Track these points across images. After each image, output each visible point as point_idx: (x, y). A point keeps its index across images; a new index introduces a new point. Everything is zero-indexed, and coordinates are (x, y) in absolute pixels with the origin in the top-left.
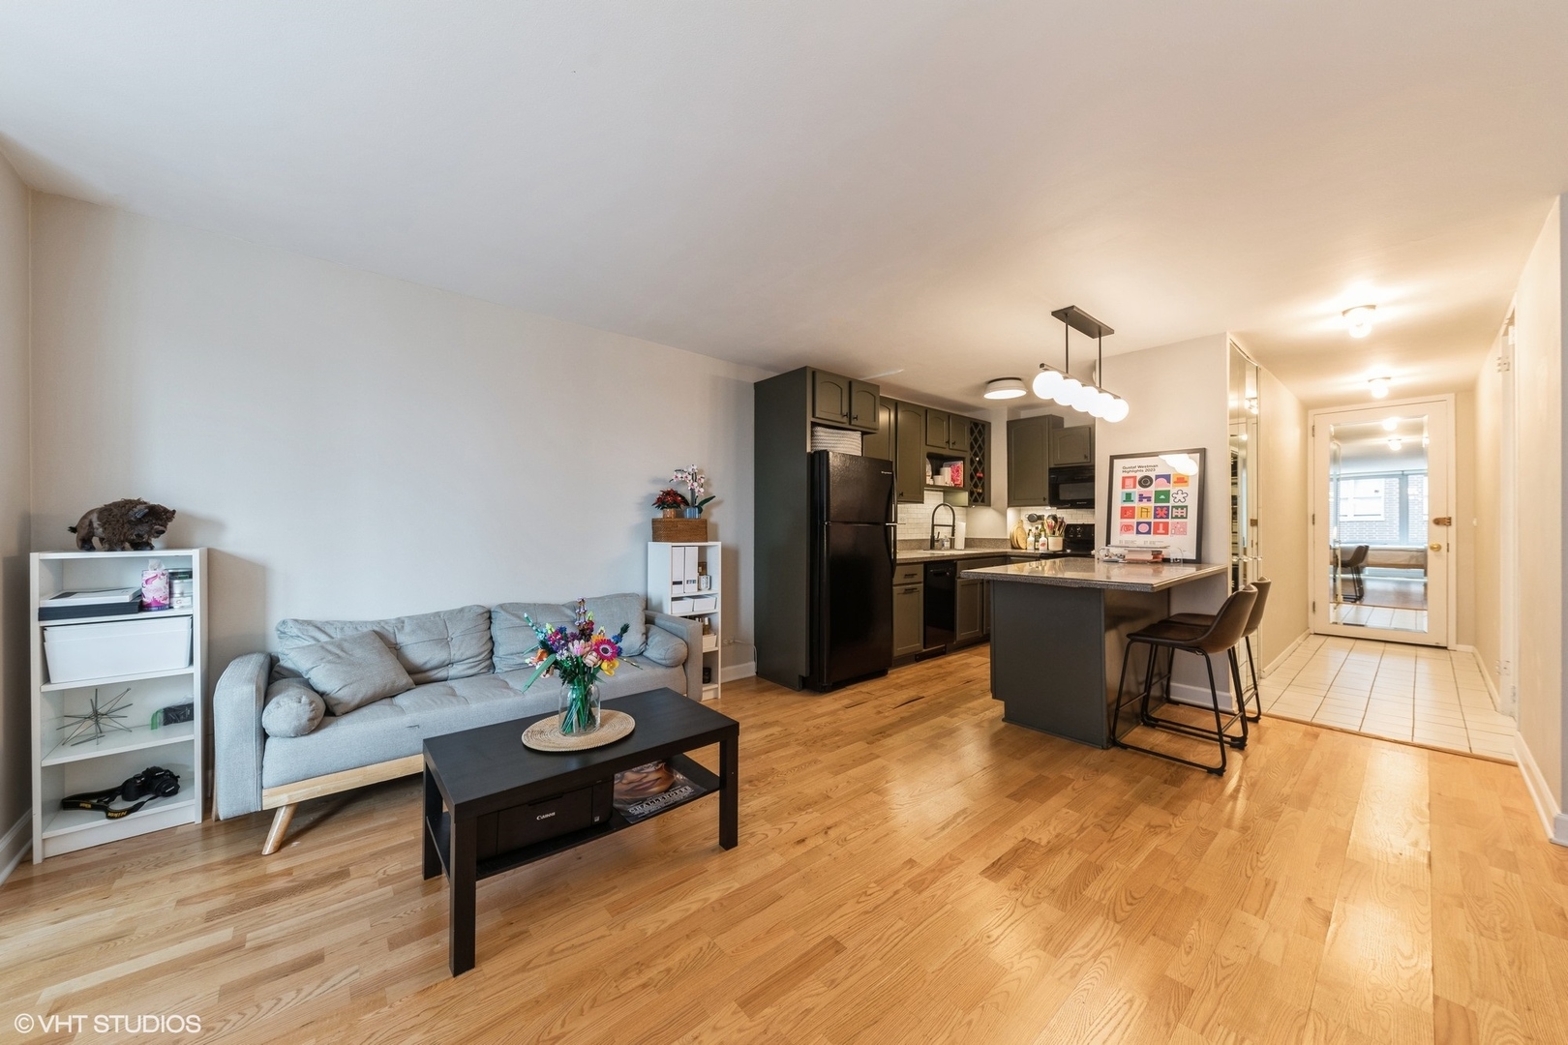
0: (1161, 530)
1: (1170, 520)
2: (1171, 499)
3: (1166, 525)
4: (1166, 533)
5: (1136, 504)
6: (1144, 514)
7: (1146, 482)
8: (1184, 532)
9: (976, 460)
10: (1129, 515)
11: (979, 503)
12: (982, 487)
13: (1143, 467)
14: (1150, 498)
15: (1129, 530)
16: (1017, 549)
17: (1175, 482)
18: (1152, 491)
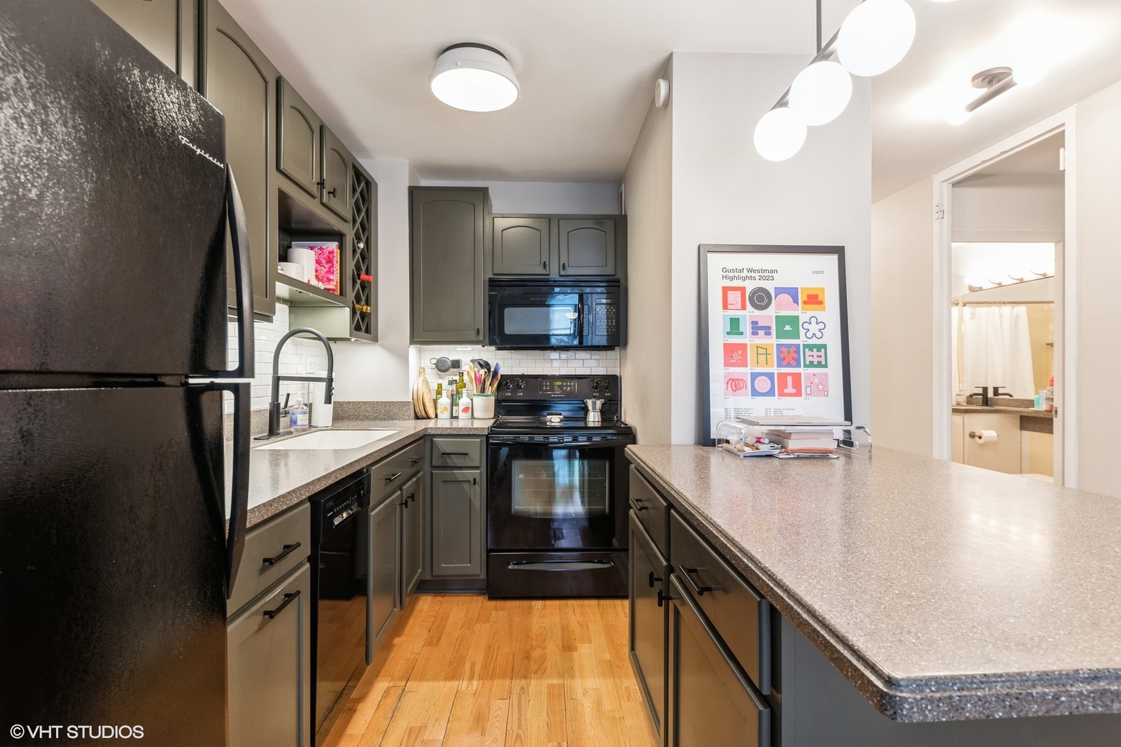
0: (790, 389)
1: (801, 370)
2: (802, 332)
3: (797, 378)
4: (798, 394)
5: (747, 339)
7: (761, 299)
8: (825, 392)
9: (359, 248)
10: (739, 359)
11: (362, 334)
12: (367, 303)
13: (754, 271)
14: (769, 328)
15: (740, 389)
16: (424, 418)
17: (805, 303)
18: (771, 316)
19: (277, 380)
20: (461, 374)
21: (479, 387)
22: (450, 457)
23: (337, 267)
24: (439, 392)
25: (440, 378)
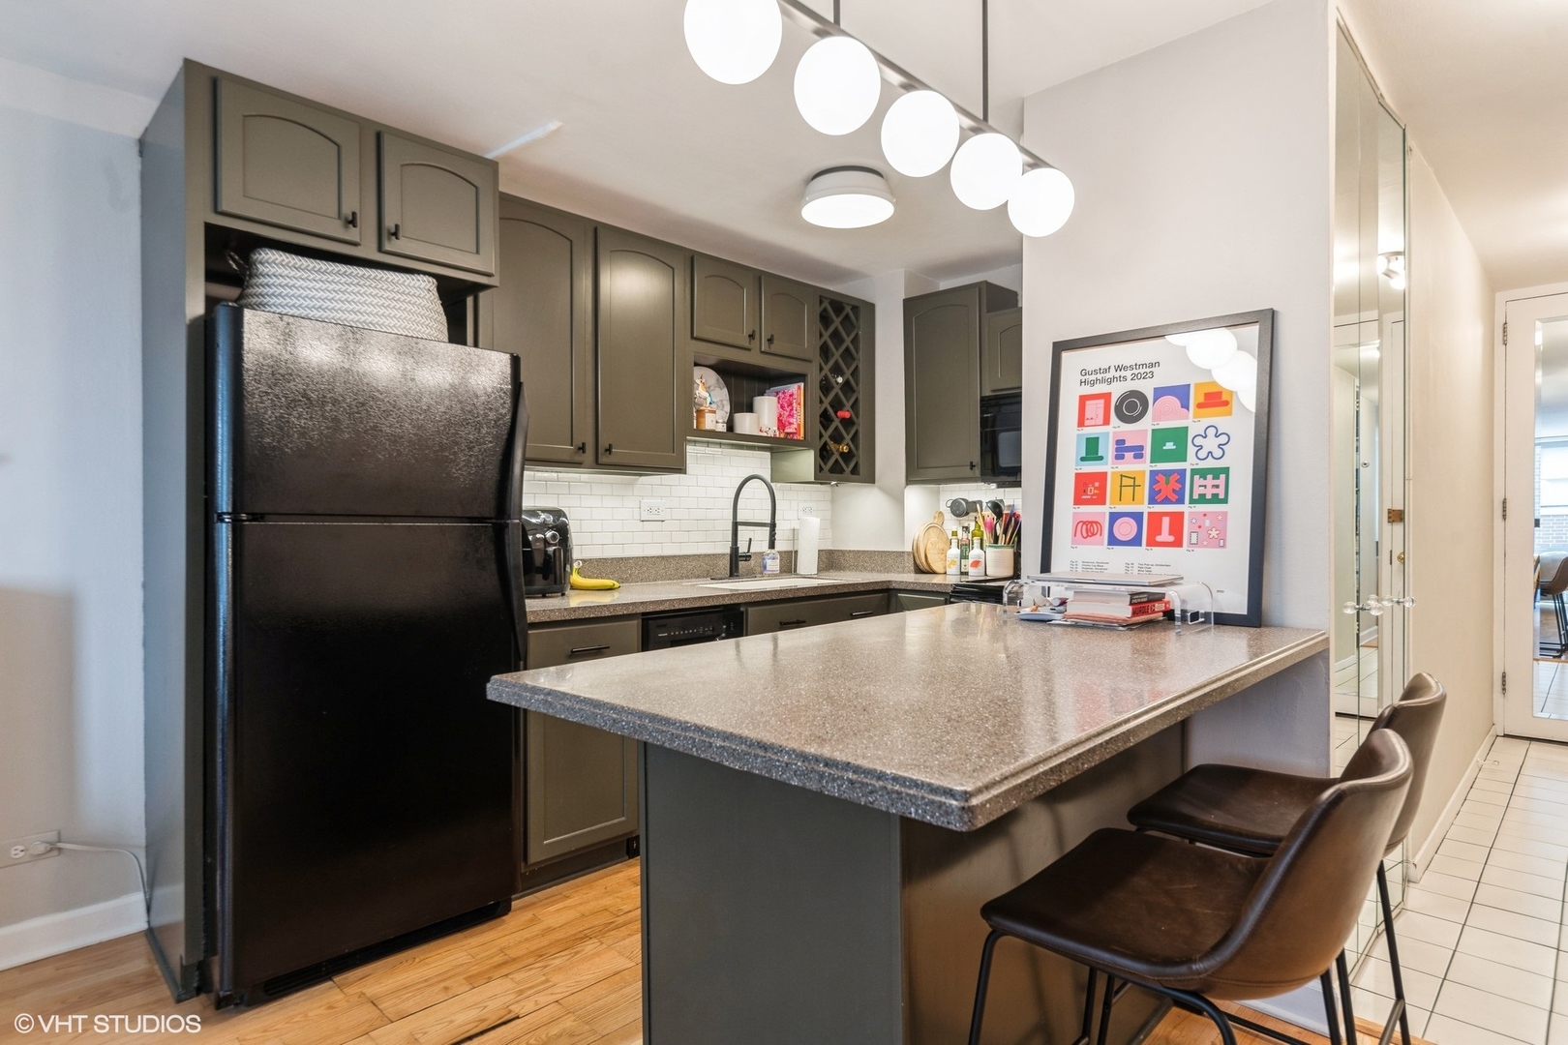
0: (1165, 536)
1: (1185, 508)
2: (1191, 450)
3: (1177, 519)
4: (1178, 543)
5: (1108, 466)
6: (1127, 492)
7: (1132, 407)
8: (1220, 542)
9: (837, 383)
10: (1094, 495)
11: (847, 476)
13: (1125, 368)
14: (1141, 448)
15: (1093, 535)
17: (1200, 406)
18: (1146, 431)
19: (736, 525)
20: (977, 519)
21: (992, 536)
23: (799, 409)
25: (955, 524)
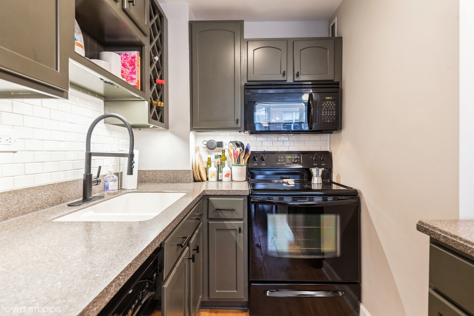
9: (155, 60)
11: (158, 122)
12: (161, 100)
16: (199, 181)
19: (89, 156)
20: (224, 151)
21: (236, 160)
22: (221, 212)
23: (138, 69)
24: (209, 163)
25: (209, 154)
